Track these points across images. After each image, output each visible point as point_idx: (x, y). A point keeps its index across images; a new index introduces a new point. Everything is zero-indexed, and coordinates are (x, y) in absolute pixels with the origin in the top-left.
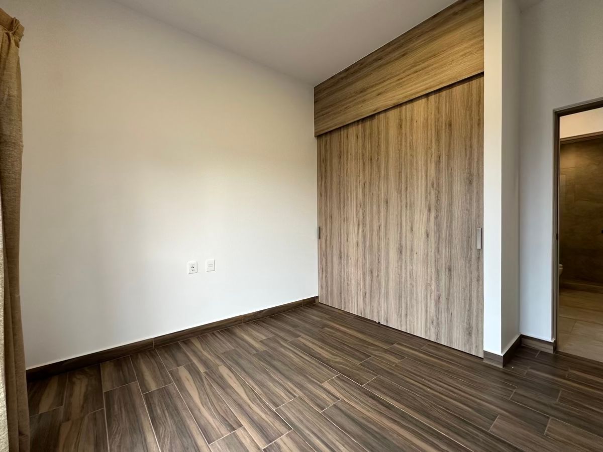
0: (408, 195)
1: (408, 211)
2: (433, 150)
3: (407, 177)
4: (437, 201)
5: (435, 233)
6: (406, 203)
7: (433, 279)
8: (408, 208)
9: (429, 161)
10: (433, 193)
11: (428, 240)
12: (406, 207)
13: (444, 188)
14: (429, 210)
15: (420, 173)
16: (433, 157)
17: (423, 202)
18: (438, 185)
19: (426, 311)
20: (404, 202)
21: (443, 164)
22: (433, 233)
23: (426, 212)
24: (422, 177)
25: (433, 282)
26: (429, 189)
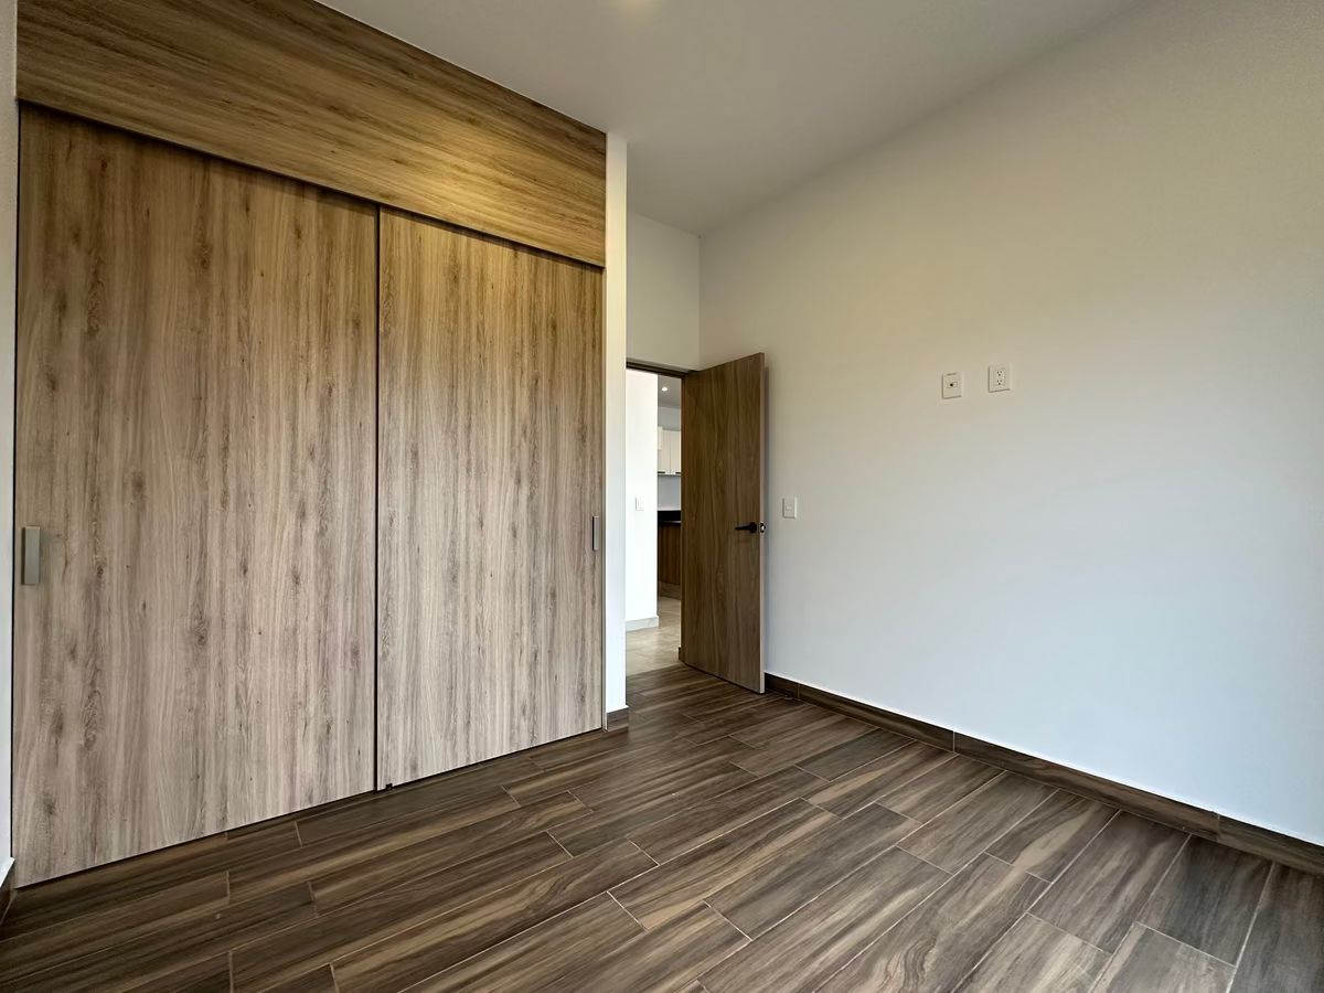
0: (473, 445)
1: (473, 482)
2: (525, 361)
3: (469, 403)
4: (532, 464)
5: (529, 527)
6: (469, 462)
7: (525, 622)
8: (473, 473)
9: (517, 382)
10: (525, 447)
11: (515, 544)
12: (468, 470)
13: (544, 440)
14: (519, 481)
16: (525, 375)
17: (507, 463)
18: (535, 432)
19: (512, 695)
20: (462, 459)
21: (542, 396)
22: (525, 530)
23: (511, 485)
24: (503, 410)
25: (525, 628)
26: (517, 438)
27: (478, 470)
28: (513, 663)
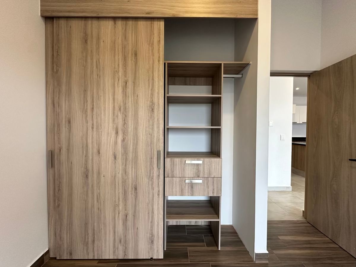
0: (95, 116)
1: (95, 133)
2: (120, 74)
3: (93, 97)
4: (124, 125)
5: (122, 155)
6: (93, 124)
7: (121, 199)
8: (95, 129)
9: (116, 85)
10: (120, 116)
11: (115, 162)
12: (93, 128)
13: (130, 112)
14: (117, 133)
15: (107, 95)
16: (120, 81)
17: (111, 125)
18: (125, 108)
19: (114, 232)
20: (90, 124)
21: (130, 90)
22: (120, 156)
23: (113, 135)
24: (109, 99)
25: (121, 202)
26: (116, 112)
27: (97, 128)
28: (115, 218)
